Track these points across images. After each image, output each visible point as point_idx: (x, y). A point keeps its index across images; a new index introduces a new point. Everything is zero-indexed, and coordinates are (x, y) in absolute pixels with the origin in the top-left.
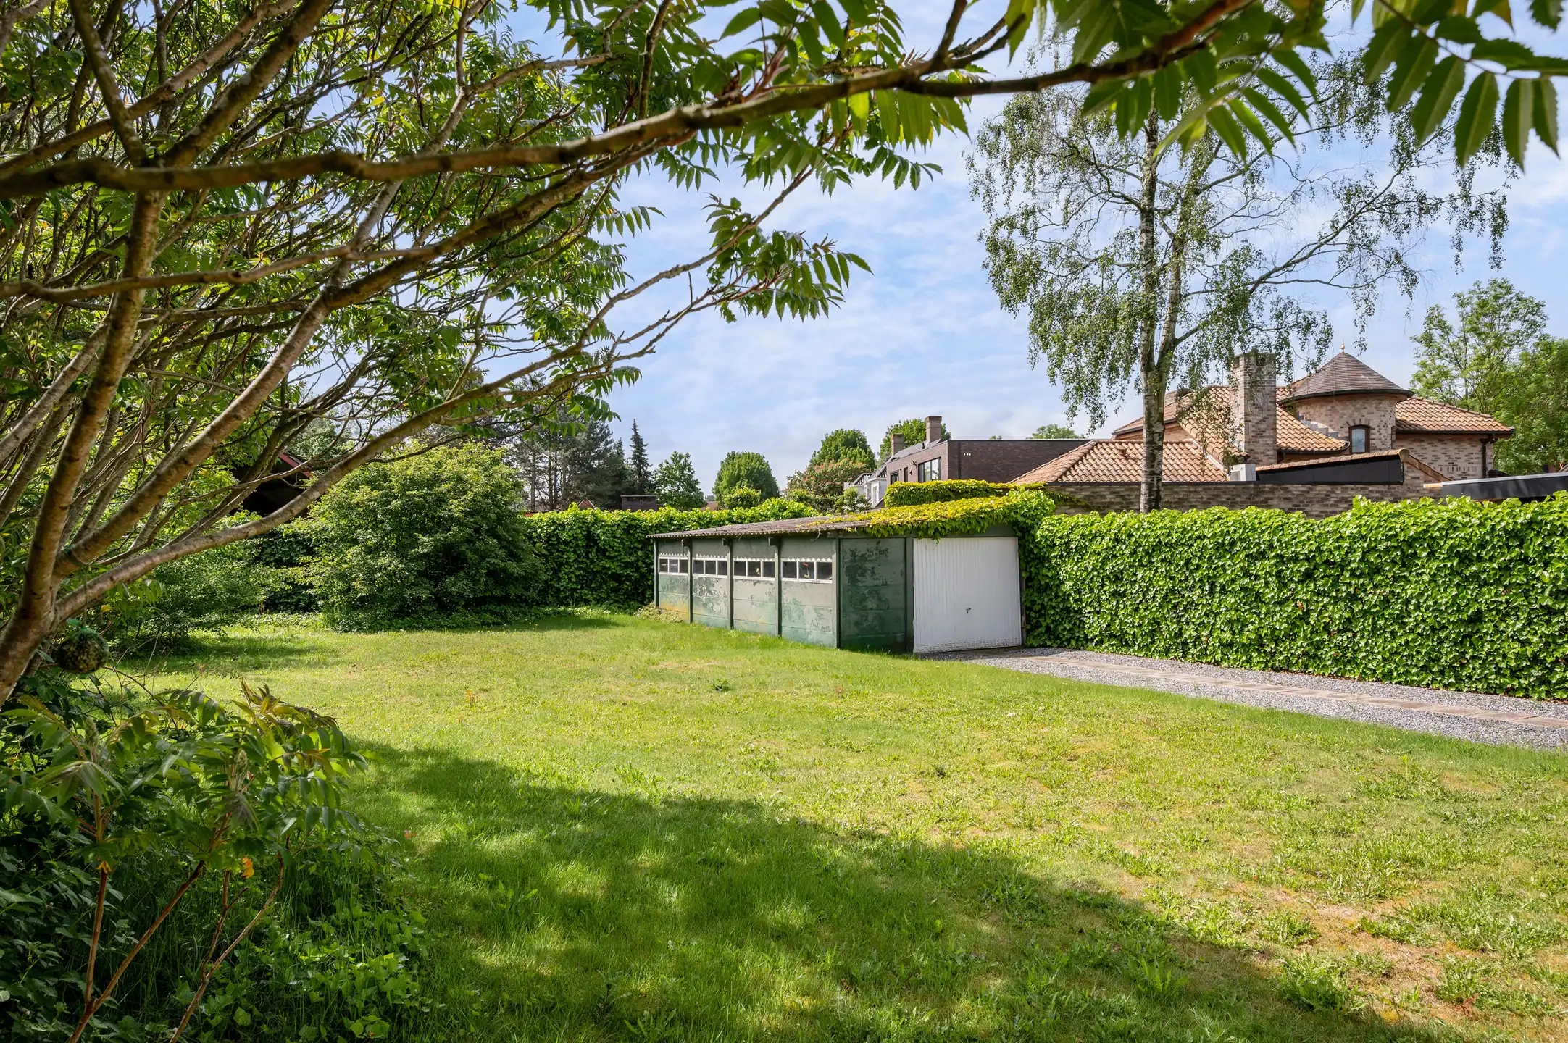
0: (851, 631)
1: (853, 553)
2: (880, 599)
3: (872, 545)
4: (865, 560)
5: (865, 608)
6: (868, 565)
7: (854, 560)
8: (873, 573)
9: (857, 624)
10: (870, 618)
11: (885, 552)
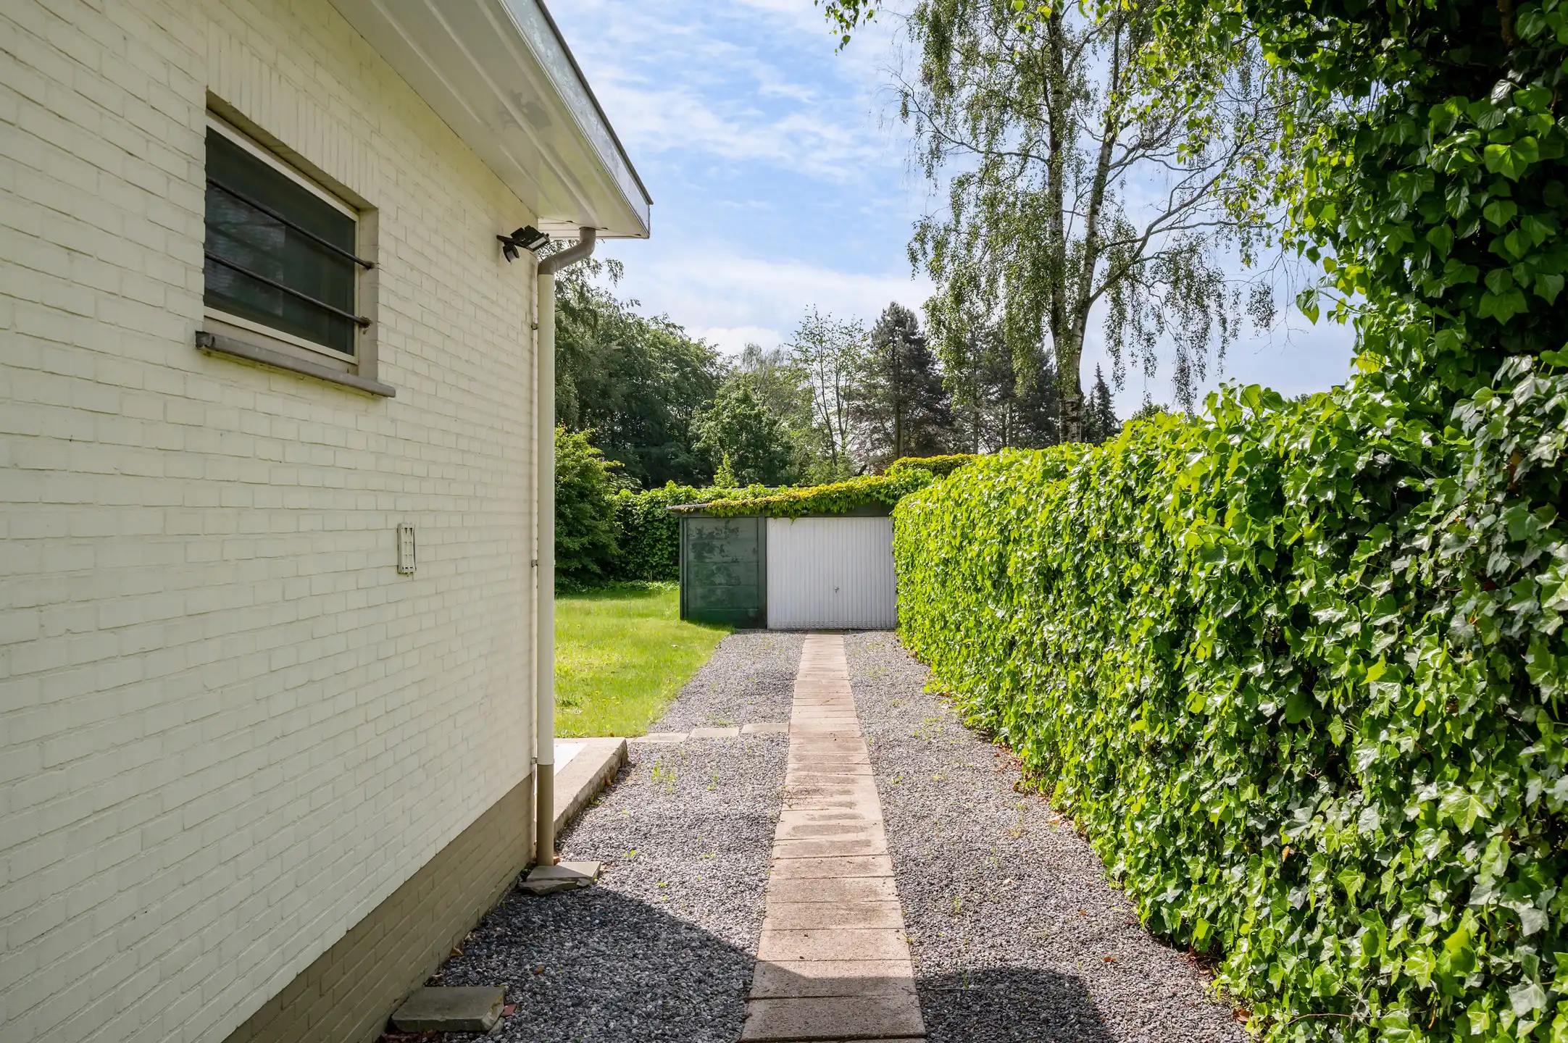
0: (697, 604)
1: (700, 532)
2: (729, 575)
3: (721, 524)
4: (713, 538)
5: (713, 583)
6: (715, 542)
7: (701, 538)
8: (722, 551)
9: (703, 597)
10: (719, 592)
11: (735, 531)
